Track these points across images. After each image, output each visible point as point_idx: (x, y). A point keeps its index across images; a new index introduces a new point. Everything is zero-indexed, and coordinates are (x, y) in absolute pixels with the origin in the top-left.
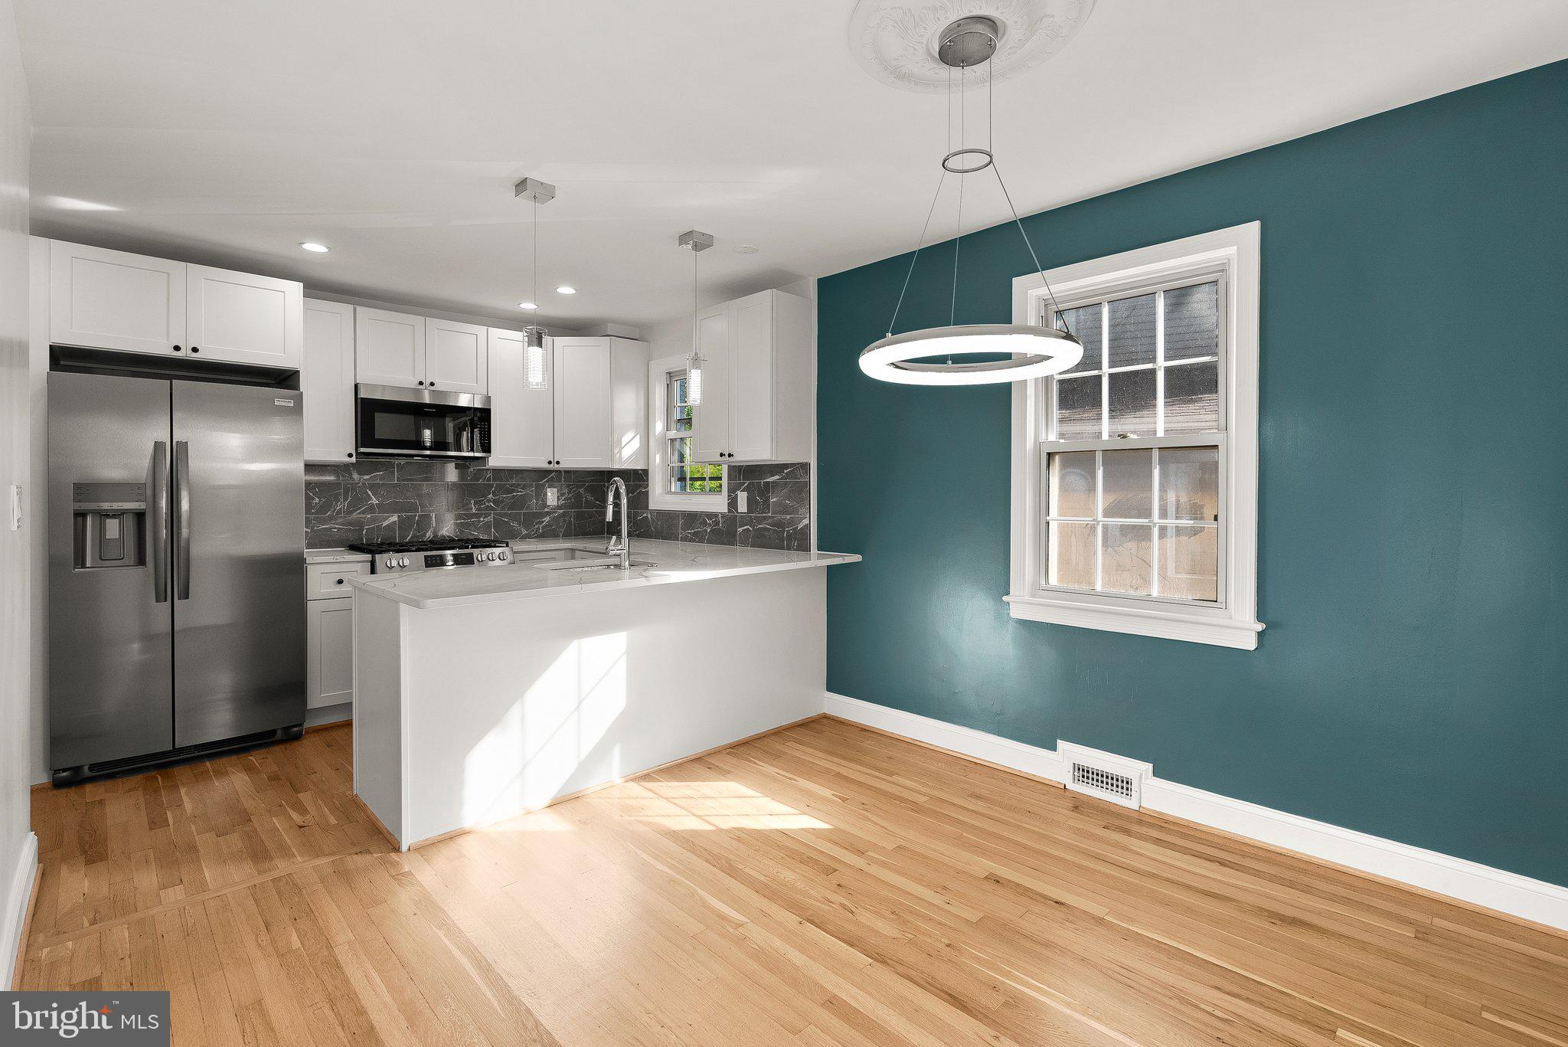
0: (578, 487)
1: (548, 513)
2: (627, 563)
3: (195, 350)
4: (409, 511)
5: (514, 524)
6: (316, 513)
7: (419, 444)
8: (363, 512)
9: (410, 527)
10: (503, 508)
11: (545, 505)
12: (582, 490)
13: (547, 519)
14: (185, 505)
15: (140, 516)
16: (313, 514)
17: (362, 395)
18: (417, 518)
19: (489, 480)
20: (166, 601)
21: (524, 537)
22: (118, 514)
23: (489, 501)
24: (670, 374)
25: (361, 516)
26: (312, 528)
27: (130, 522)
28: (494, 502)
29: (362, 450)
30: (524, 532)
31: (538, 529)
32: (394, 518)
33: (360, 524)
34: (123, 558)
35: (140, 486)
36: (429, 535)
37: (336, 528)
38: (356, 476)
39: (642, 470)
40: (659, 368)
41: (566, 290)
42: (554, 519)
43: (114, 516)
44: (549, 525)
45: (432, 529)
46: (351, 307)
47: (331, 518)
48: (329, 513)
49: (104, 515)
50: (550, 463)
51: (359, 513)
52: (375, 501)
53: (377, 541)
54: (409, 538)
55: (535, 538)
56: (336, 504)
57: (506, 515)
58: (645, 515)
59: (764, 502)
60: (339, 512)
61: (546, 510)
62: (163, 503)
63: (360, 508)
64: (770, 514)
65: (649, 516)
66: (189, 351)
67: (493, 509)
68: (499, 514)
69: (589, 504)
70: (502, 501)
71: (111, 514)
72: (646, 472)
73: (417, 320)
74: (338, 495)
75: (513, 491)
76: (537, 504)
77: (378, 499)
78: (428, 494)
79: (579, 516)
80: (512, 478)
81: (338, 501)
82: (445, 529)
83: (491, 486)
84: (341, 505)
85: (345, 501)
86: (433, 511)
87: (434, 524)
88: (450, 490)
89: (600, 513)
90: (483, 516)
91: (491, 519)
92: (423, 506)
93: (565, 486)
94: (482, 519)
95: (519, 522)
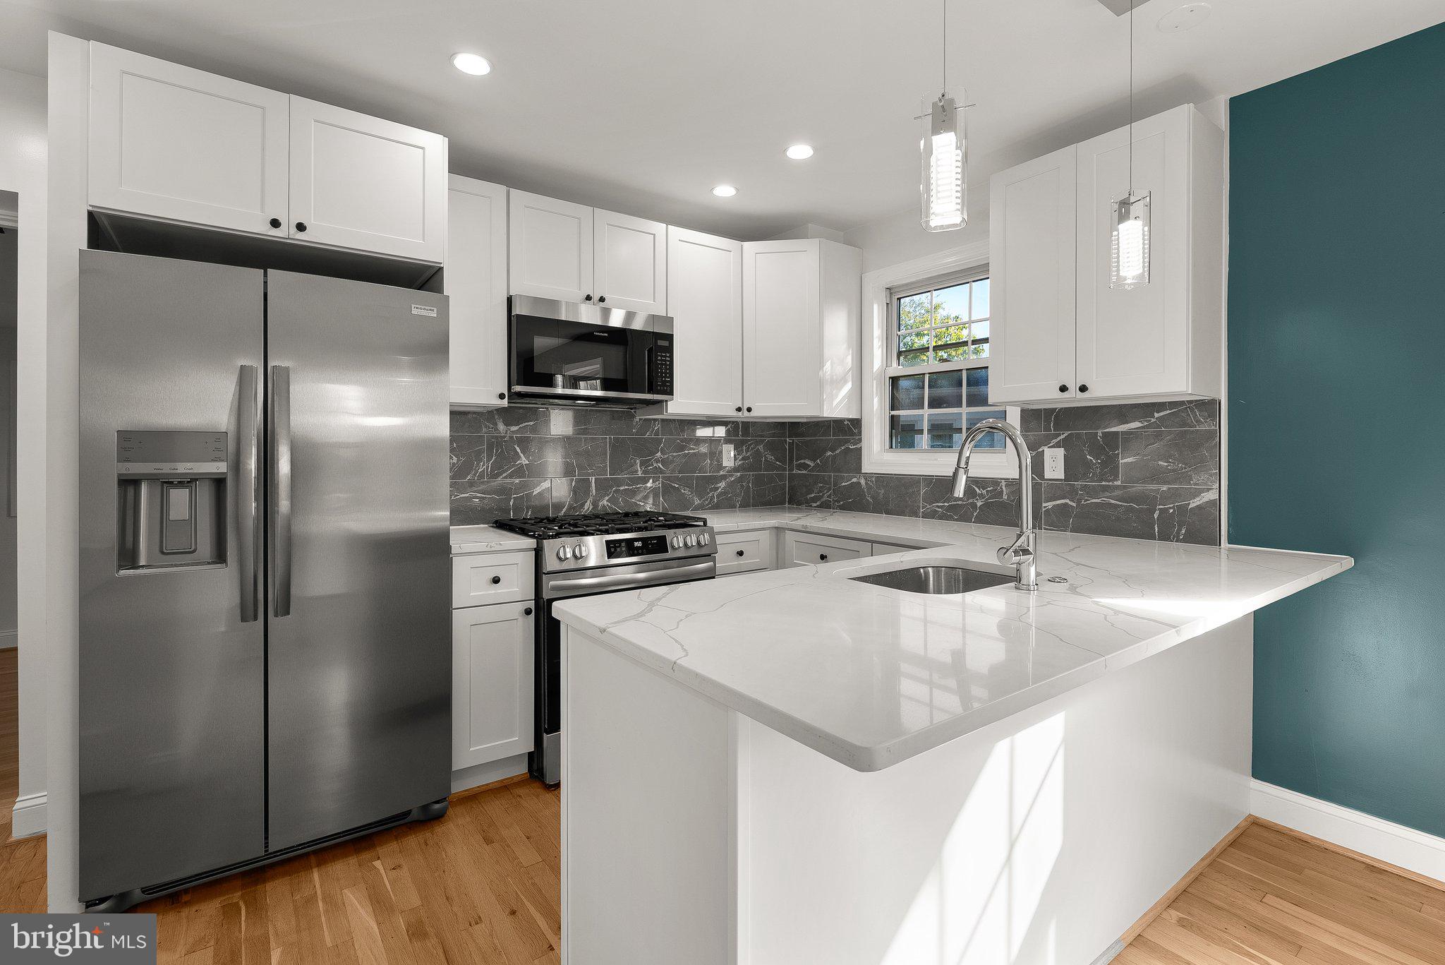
0: (757, 443)
1: (724, 477)
3: (301, 227)
5: (686, 491)
8: (511, 476)
10: (673, 471)
11: (720, 467)
12: (761, 447)
13: (722, 485)
14: (284, 466)
15: (219, 483)
17: (517, 310)
19: (657, 433)
20: (256, 618)
21: (697, 509)
22: (189, 482)
23: (657, 461)
24: (890, 290)
25: (508, 480)
27: (205, 495)
28: (663, 462)
29: (518, 388)
30: (697, 502)
31: (712, 498)
32: (548, 484)
33: (504, 491)
34: (194, 551)
35: (220, 436)
36: (588, 507)
37: (478, 498)
38: (501, 427)
39: (850, 420)
40: (879, 279)
41: (800, 152)
42: (731, 485)
43: (181, 484)
44: (724, 493)
45: (591, 499)
46: (504, 188)
47: (471, 484)
48: (469, 477)
49: (167, 483)
50: (739, 409)
51: (506, 477)
52: (523, 461)
53: (526, 515)
54: (564, 511)
55: (710, 509)
56: (478, 464)
57: (675, 480)
58: (854, 480)
59: (1104, 464)
60: (481, 476)
61: (721, 473)
62: (252, 464)
63: (504, 472)
64: (1119, 483)
65: (863, 482)
66: (293, 230)
67: (662, 472)
68: (668, 479)
69: (770, 466)
70: (672, 461)
71: (176, 481)
72: (857, 423)
73: (584, 211)
74: (480, 452)
75: (682, 448)
76: (711, 464)
77: (527, 458)
78: (587, 452)
79: (758, 480)
80: (683, 431)
81: (481, 460)
82: (607, 498)
83: (660, 441)
84: (484, 466)
85: (488, 461)
86: (592, 475)
87: (594, 491)
88: (613, 447)
89: (781, 477)
90: (651, 481)
91: (659, 484)
92: (581, 467)
93: (742, 443)
94: (649, 485)
95: (691, 489)
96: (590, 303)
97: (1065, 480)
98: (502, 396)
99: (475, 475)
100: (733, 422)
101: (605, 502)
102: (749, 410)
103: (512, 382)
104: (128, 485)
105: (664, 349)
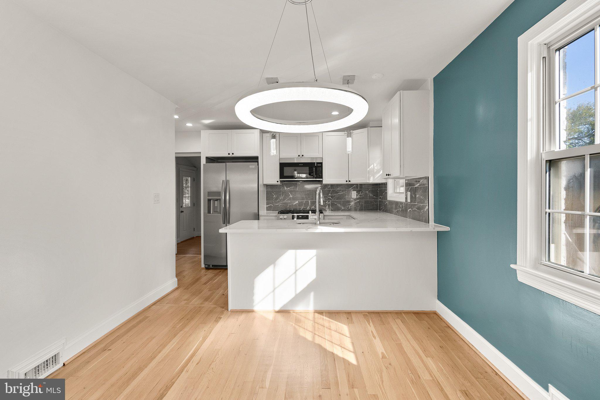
0: (366, 191)
2: (318, 222)
3: (233, 154)
4: (302, 200)
5: (339, 205)
9: (302, 205)
10: (335, 199)
11: (351, 198)
12: (367, 192)
13: (352, 203)
16: (273, 200)
17: (281, 162)
18: (304, 202)
19: (329, 188)
21: (343, 210)
23: (329, 196)
26: (274, 205)
28: (331, 197)
29: (283, 180)
30: (343, 208)
31: (349, 207)
32: (297, 202)
33: (286, 204)
35: (220, 192)
36: (302, 208)
37: (280, 205)
38: (285, 188)
39: (384, 183)
42: (355, 203)
44: (353, 206)
45: (309, 206)
47: (279, 202)
49: (214, 200)
50: (347, 181)
52: (291, 196)
53: (292, 209)
55: (347, 210)
57: (335, 202)
58: (385, 202)
60: (281, 200)
61: (352, 200)
63: (287, 199)
64: (416, 203)
65: (388, 203)
67: (331, 199)
68: (333, 201)
69: (371, 198)
70: (334, 196)
72: (386, 184)
74: (281, 194)
75: (338, 193)
76: (348, 197)
77: (292, 196)
78: (308, 194)
79: (366, 202)
80: (338, 187)
82: (314, 206)
83: (330, 191)
84: (281, 197)
86: (309, 200)
87: (310, 204)
89: (376, 202)
90: (327, 202)
91: (330, 203)
92: (306, 198)
93: (360, 191)
95: (341, 204)
96: (299, 157)
97: (410, 202)
98: (278, 182)
99: (279, 200)
100: (356, 184)
102: (350, 181)
103: (280, 178)
104: (209, 200)
105: (319, 167)
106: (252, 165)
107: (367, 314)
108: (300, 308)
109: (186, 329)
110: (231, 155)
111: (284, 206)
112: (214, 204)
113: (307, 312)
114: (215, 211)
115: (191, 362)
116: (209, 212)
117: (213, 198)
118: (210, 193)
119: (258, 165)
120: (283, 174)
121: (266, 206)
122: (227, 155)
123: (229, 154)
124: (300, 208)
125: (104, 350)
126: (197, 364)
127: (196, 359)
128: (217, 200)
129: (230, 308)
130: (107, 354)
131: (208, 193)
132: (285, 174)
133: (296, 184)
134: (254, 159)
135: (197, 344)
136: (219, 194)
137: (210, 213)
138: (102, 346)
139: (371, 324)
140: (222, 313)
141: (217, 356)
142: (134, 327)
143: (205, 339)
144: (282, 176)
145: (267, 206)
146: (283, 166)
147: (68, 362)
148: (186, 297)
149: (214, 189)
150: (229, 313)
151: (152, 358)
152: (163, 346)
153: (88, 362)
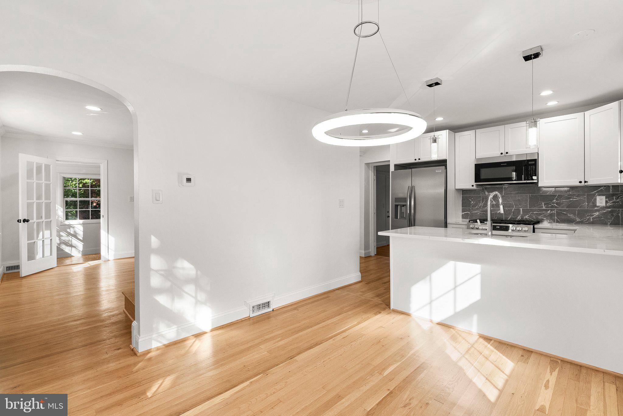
1: (598, 210)
3: (419, 159)
4: (509, 207)
5: (571, 216)
6: (472, 207)
7: (510, 179)
9: (510, 214)
11: (595, 206)
13: (597, 213)
18: (513, 210)
19: (553, 193)
21: (578, 223)
23: (553, 203)
28: (557, 204)
30: (578, 220)
31: (589, 219)
36: (519, 218)
37: (479, 213)
42: (603, 214)
44: (598, 217)
45: (520, 215)
47: (477, 209)
48: (476, 207)
50: (580, 182)
54: (509, 218)
55: (587, 223)
57: (564, 211)
60: (480, 207)
61: (596, 208)
67: (556, 207)
68: (560, 210)
70: (562, 203)
74: (480, 201)
75: (569, 198)
76: (588, 205)
77: (495, 202)
78: (519, 200)
81: (480, 203)
82: (527, 216)
85: (483, 202)
86: (521, 207)
87: (522, 213)
88: (530, 198)
90: (550, 211)
91: (555, 212)
93: (613, 195)
94: (549, 212)
95: (574, 214)
96: (502, 155)
98: (473, 186)
99: (478, 207)
100: (605, 186)
101: (527, 217)
102: (585, 182)
103: (476, 182)
104: (396, 206)
105: (532, 165)
106: (440, 170)
107: (559, 361)
108: (461, 326)
109: (350, 313)
110: (417, 161)
111: (484, 214)
112: (401, 210)
113: (470, 333)
114: (402, 217)
115: (341, 335)
116: (396, 217)
117: (400, 203)
118: (397, 199)
119: (446, 169)
120: (480, 177)
121: (461, 214)
122: (414, 161)
123: (415, 160)
124: (508, 217)
125: (295, 309)
126: (343, 338)
127: (344, 335)
128: (404, 206)
129: (392, 307)
130: (296, 311)
131: (396, 199)
132: (483, 177)
133: (502, 188)
134: (443, 163)
135: (351, 325)
136: (405, 200)
137: (398, 219)
138: (295, 306)
139: (555, 373)
140: (384, 309)
141: (360, 339)
142: (318, 300)
143: (359, 323)
144: (478, 178)
145: (463, 213)
146: (479, 167)
147: (275, 309)
148: (364, 290)
149: (401, 195)
150: (391, 311)
151: (318, 324)
152: (329, 318)
153: (284, 313)
